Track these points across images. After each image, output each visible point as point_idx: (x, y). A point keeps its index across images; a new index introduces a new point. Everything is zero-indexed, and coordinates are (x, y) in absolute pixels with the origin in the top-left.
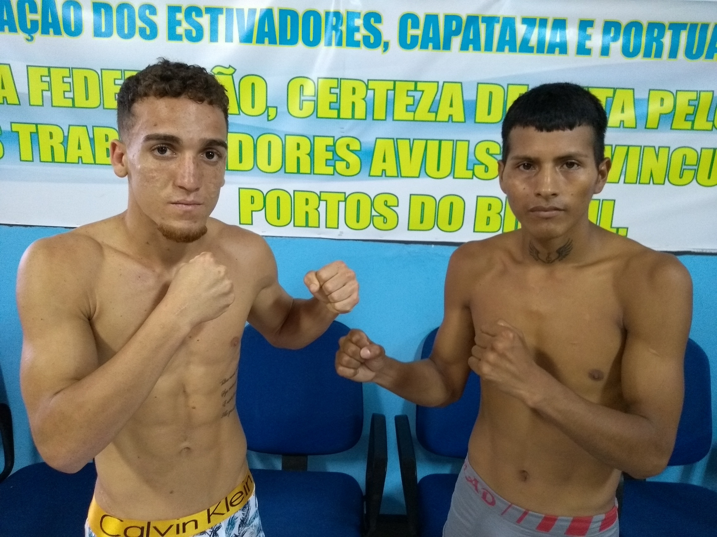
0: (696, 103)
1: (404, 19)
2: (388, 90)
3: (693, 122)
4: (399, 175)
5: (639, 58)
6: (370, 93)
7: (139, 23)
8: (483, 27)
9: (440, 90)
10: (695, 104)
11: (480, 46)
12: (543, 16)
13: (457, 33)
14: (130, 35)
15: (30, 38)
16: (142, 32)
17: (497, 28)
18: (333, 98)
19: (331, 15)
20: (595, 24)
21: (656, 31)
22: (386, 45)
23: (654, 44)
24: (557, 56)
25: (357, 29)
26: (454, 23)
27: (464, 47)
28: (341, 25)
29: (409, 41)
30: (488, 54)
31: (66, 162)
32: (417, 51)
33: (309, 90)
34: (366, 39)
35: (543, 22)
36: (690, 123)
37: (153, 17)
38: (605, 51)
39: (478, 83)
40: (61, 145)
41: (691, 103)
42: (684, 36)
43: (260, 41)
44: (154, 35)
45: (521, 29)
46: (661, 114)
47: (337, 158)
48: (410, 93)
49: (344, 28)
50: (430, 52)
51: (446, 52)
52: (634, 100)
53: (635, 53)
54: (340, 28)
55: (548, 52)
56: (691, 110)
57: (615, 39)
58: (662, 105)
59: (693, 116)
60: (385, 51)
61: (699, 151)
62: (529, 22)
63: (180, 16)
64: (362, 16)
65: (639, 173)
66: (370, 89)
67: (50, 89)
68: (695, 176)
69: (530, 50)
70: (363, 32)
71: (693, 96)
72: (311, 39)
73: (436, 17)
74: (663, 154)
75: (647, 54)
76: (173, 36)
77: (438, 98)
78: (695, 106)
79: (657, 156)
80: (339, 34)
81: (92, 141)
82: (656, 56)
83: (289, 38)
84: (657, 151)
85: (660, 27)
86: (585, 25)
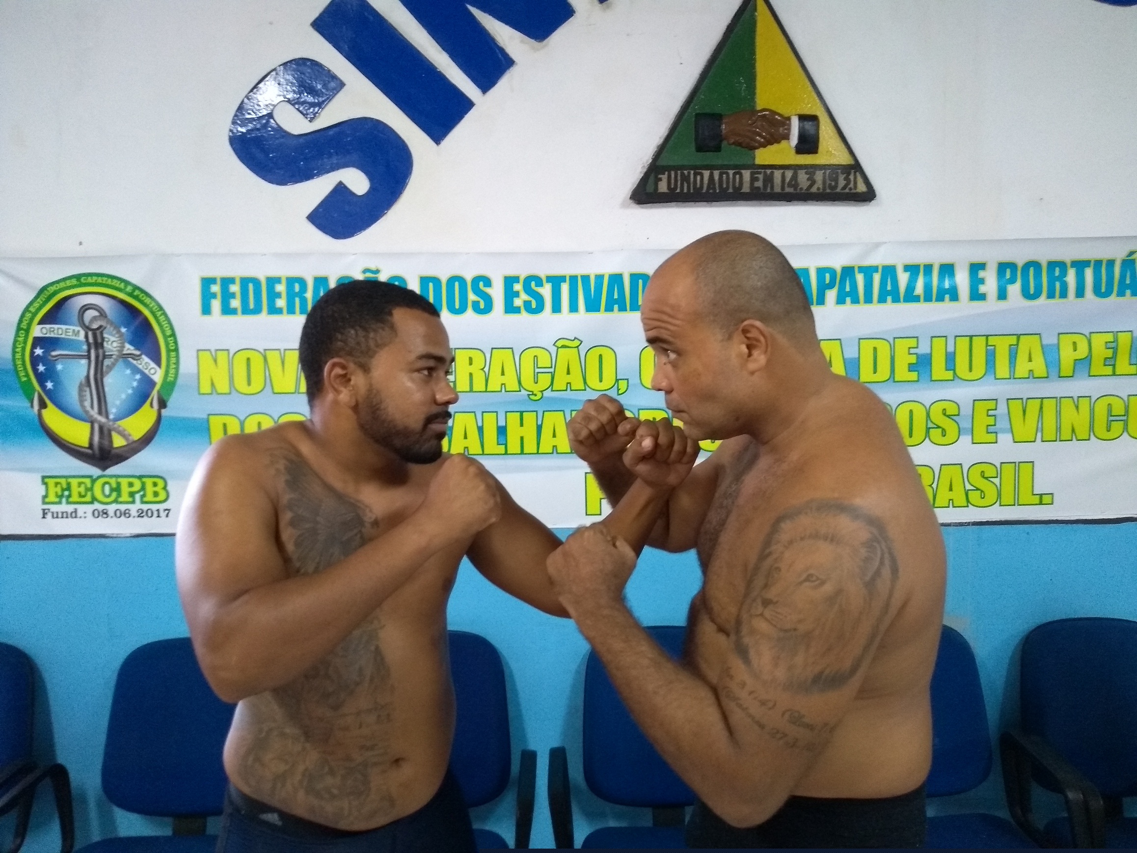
0: (1114, 345)
3: (1114, 366)
5: (1042, 300)
7: (472, 297)
8: (860, 278)
10: (1113, 347)
11: (859, 299)
12: (927, 261)
13: (831, 286)
16: (476, 306)
17: (877, 278)
20: (988, 267)
21: (1057, 269)
23: (1058, 284)
24: (947, 304)
26: (828, 276)
27: (840, 301)
30: (868, 306)
35: (928, 268)
36: (1111, 368)
37: (488, 290)
38: (1002, 295)
39: (860, 339)
41: (1109, 345)
42: (1089, 273)
43: (609, 309)
44: (488, 308)
45: (903, 278)
46: (1075, 360)
51: (822, 307)
52: (1042, 346)
53: (1036, 296)
55: (937, 300)
56: (1109, 353)
57: (1012, 281)
58: (1075, 350)
59: (1113, 360)
61: (1126, 399)
62: (912, 269)
63: (518, 287)
65: (1059, 429)
68: (1126, 428)
69: (917, 299)
71: (1110, 337)
73: (807, 270)
74: (1084, 404)
75: (1051, 295)
76: (510, 308)
79: (1077, 407)
82: (1061, 297)
84: (1076, 403)
85: (1062, 265)
86: (976, 268)
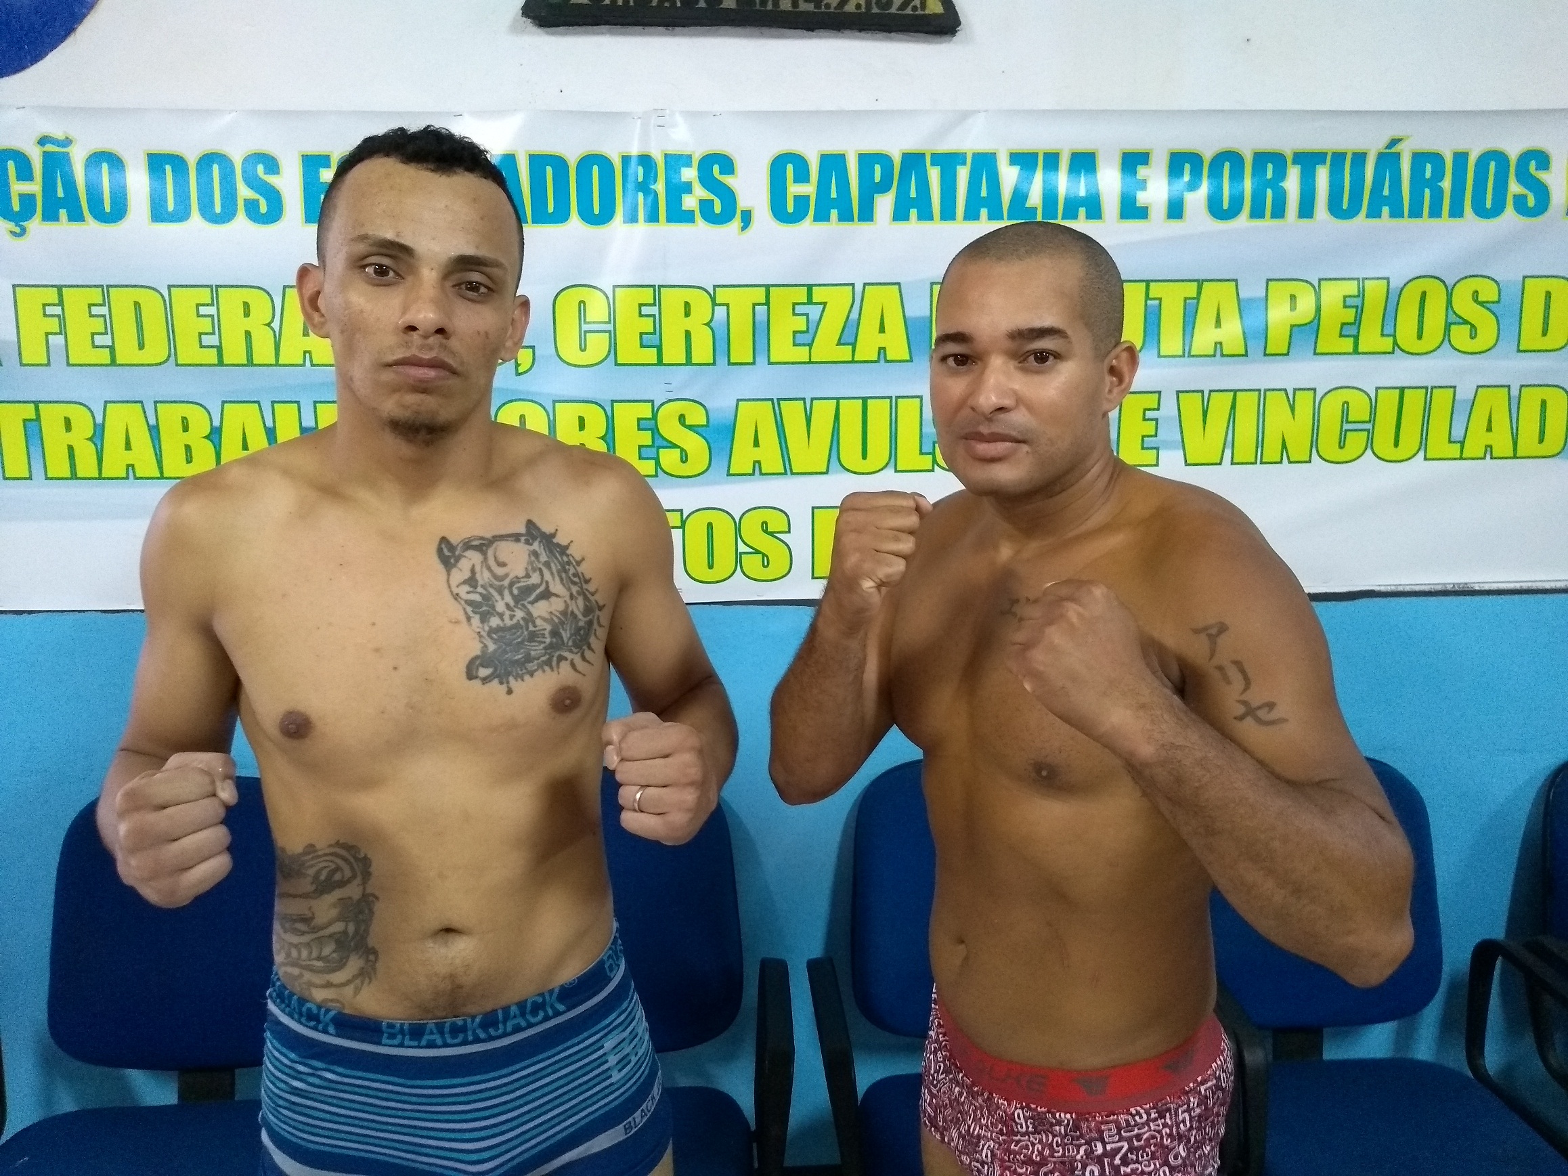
0: (1357, 301)
1: (778, 165)
2: (754, 305)
3: (1356, 338)
4: (788, 470)
5: (1243, 220)
6: (720, 312)
7: (244, 192)
8: (934, 174)
9: (858, 301)
10: (1356, 304)
11: (931, 212)
12: (1051, 147)
13: (884, 187)
14: (227, 216)
15: (18, 230)
16: (252, 209)
17: (963, 174)
18: (647, 325)
19: (633, 162)
20: (1153, 159)
21: (1270, 168)
22: (747, 217)
23: (1269, 192)
25: (687, 187)
26: (878, 168)
27: (900, 214)
28: (655, 182)
29: (790, 209)
30: (948, 225)
31: (100, 478)
32: (807, 225)
33: (597, 311)
34: (705, 205)
35: (1052, 160)
36: (1350, 341)
37: (272, 179)
38: (1175, 210)
40: (90, 443)
41: (1350, 301)
42: (1322, 176)
44: (274, 213)
45: (1009, 175)
46: (1292, 326)
47: (660, 442)
48: (799, 309)
49: (660, 187)
50: (834, 227)
51: (865, 226)
52: (1239, 300)
53: (1233, 212)
54: (652, 187)
55: (1066, 217)
56: (1350, 315)
57: (1193, 186)
58: (1293, 308)
59: (1355, 327)
60: (743, 229)
61: (1373, 395)
62: (1024, 160)
64: (695, 163)
65: (1260, 443)
66: (720, 305)
67: (63, 331)
68: (1370, 443)
69: (1031, 214)
70: (700, 192)
71: (1351, 288)
72: (596, 211)
73: (841, 158)
74: (1304, 403)
75: (1257, 213)
77: (854, 315)
78: (1357, 307)
79: (1292, 408)
80: (650, 198)
81: (154, 431)
82: (1274, 216)
83: (551, 209)
84: (1291, 397)
85: (1278, 159)
86: (1133, 161)
